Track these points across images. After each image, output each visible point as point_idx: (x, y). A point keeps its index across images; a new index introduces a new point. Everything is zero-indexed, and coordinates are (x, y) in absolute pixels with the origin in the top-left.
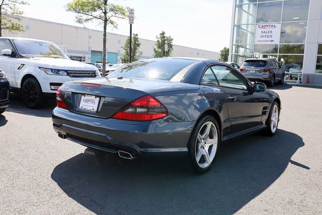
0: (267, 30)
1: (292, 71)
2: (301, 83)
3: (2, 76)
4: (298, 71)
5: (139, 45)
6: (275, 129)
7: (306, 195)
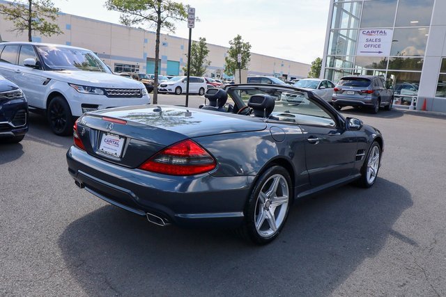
0: (374, 37)
1: (405, 93)
2: (415, 109)
3: (19, 95)
4: (413, 93)
5: (206, 52)
6: (373, 178)
7: (407, 287)
